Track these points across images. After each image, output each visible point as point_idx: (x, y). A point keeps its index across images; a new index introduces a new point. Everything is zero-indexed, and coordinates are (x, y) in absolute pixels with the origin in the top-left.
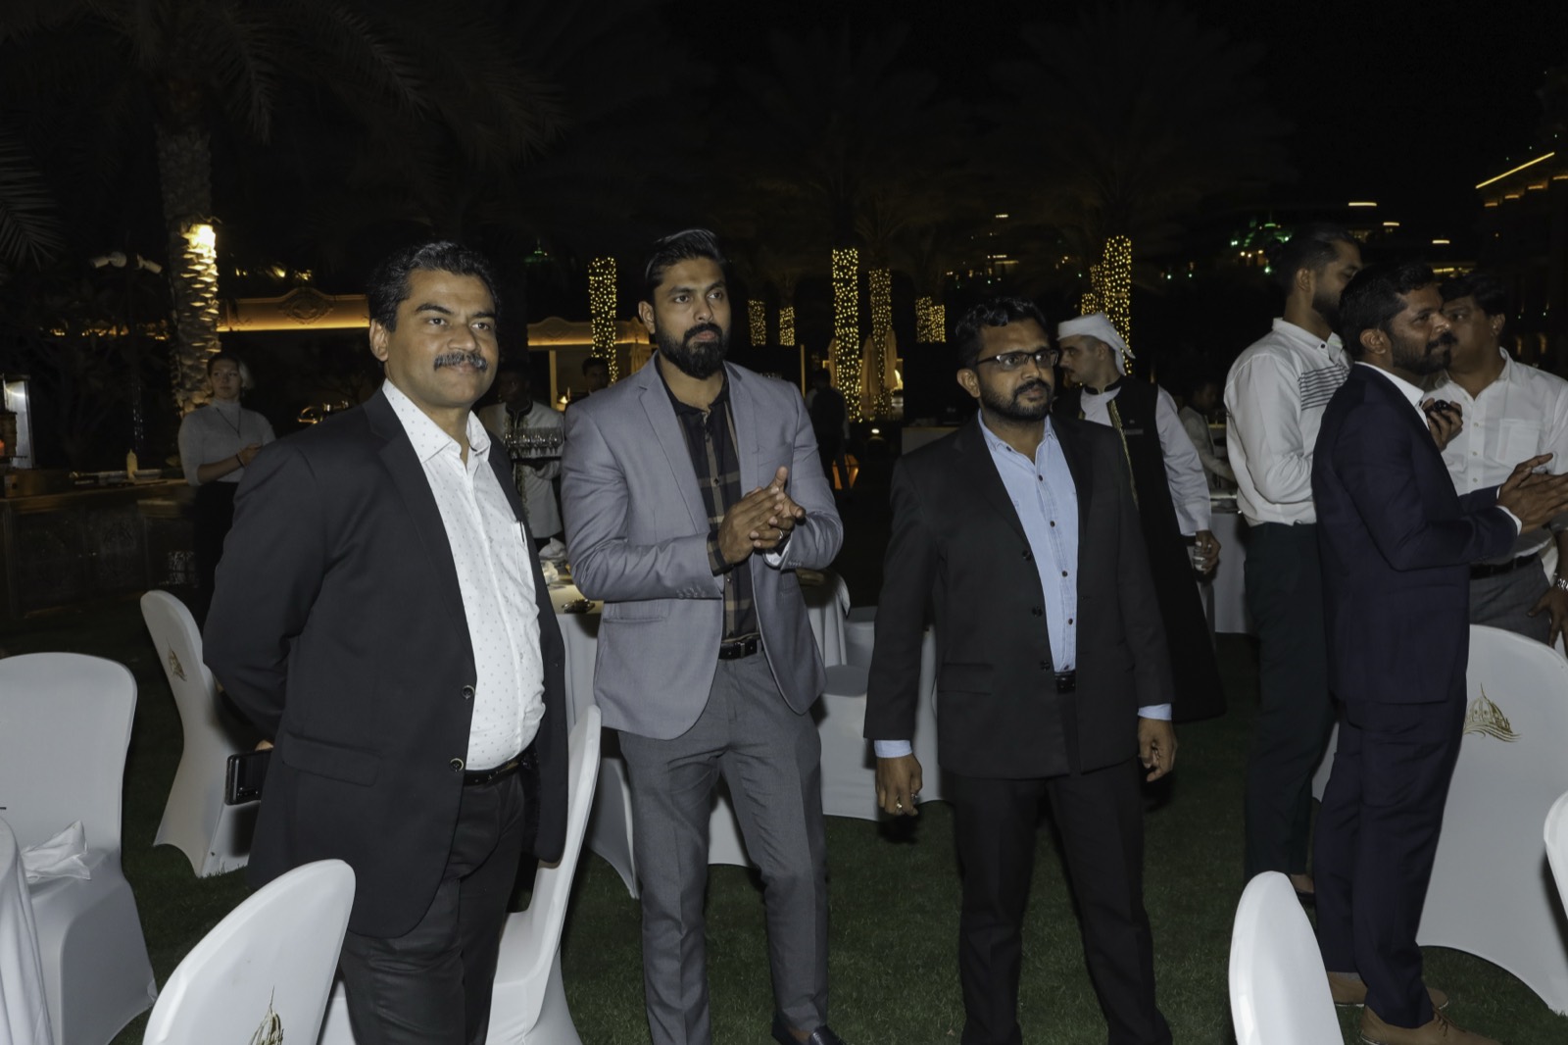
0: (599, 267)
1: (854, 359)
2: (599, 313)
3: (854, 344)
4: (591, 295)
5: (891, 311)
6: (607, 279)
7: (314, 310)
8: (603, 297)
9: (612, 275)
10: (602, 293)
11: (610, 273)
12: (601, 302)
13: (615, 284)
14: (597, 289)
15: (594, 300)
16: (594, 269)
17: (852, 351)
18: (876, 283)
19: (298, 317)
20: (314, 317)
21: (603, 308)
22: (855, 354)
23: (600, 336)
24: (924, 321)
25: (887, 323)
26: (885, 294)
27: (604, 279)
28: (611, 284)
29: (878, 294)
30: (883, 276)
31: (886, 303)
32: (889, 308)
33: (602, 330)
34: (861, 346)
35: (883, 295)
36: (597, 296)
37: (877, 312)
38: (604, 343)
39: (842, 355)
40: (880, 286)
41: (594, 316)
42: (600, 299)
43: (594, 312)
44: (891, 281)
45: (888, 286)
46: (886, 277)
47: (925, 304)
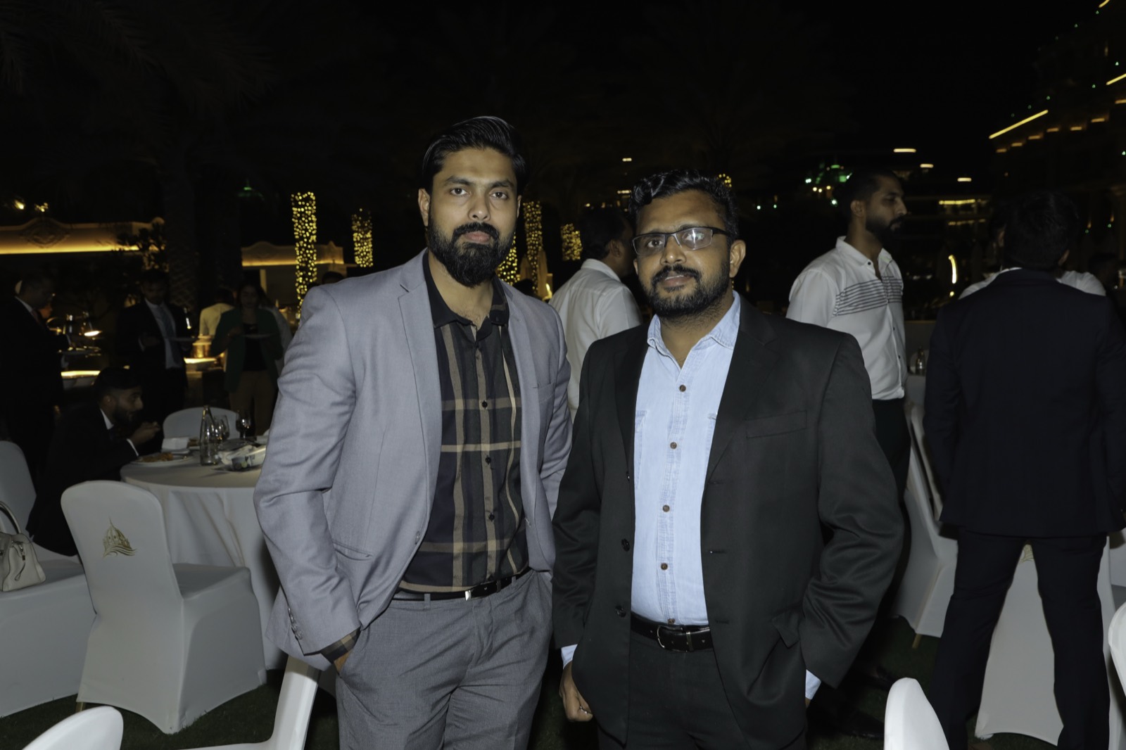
0: (301, 201)
1: (513, 274)
2: (302, 238)
3: (513, 262)
4: (295, 223)
5: (541, 235)
6: (308, 210)
7: (51, 237)
8: (304, 225)
9: (312, 207)
10: (304, 222)
11: (310, 205)
12: (303, 230)
13: (314, 214)
14: (299, 219)
15: (297, 227)
16: (296, 202)
17: (511, 268)
18: (529, 213)
19: (38, 242)
20: (52, 242)
21: (305, 233)
22: (514, 270)
23: (303, 257)
24: (568, 243)
25: (539, 245)
26: (536, 222)
27: (305, 210)
28: (311, 214)
29: (531, 222)
30: (535, 207)
31: (538, 229)
32: (540, 233)
33: (304, 252)
34: (518, 263)
35: (535, 223)
36: (299, 224)
37: (530, 236)
38: (307, 263)
39: (503, 271)
40: (533, 216)
41: (298, 241)
42: (302, 226)
43: (297, 237)
44: (541, 211)
45: (538, 215)
46: (537, 208)
47: (568, 229)
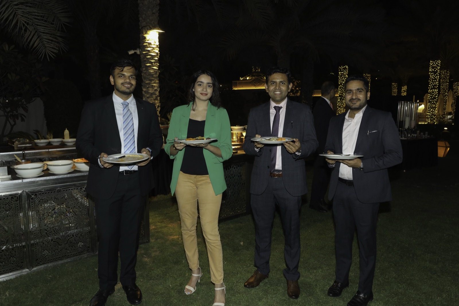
0: (342, 69)
1: (435, 101)
2: (341, 84)
3: (436, 95)
4: (339, 78)
5: (448, 85)
6: (345, 73)
7: (259, 84)
8: (343, 79)
9: (347, 72)
10: (343, 77)
11: (346, 71)
12: (342, 80)
13: (347, 74)
14: (341, 76)
15: (340, 80)
16: (340, 69)
17: (435, 98)
18: (443, 75)
19: (255, 86)
20: (259, 85)
21: (343, 82)
22: (436, 99)
23: (341, 91)
24: (456, 90)
25: (447, 89)
26: (447, 79)
27: (344, 73)
28: (346, 74)
29: (444, 79)
30: (447, 72)
31: (447, 82)
32: (448, 84)
33: (342, 89)
34: (438, 96)
35: (446, 79)
36: (341, 78)
37: (443, 85)
38: (342, 94)
39: (430, 99)
40: (445, 76)
41: (339, 85)
42: (342, 79)
43: (339, 83)
44: (449, 74)
45: (448, 76)
46: (448, 73)
47: (457, 84)
